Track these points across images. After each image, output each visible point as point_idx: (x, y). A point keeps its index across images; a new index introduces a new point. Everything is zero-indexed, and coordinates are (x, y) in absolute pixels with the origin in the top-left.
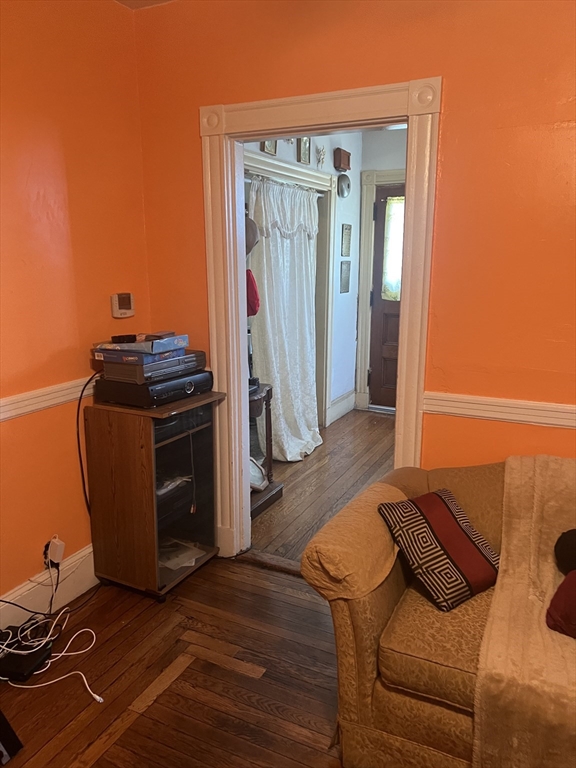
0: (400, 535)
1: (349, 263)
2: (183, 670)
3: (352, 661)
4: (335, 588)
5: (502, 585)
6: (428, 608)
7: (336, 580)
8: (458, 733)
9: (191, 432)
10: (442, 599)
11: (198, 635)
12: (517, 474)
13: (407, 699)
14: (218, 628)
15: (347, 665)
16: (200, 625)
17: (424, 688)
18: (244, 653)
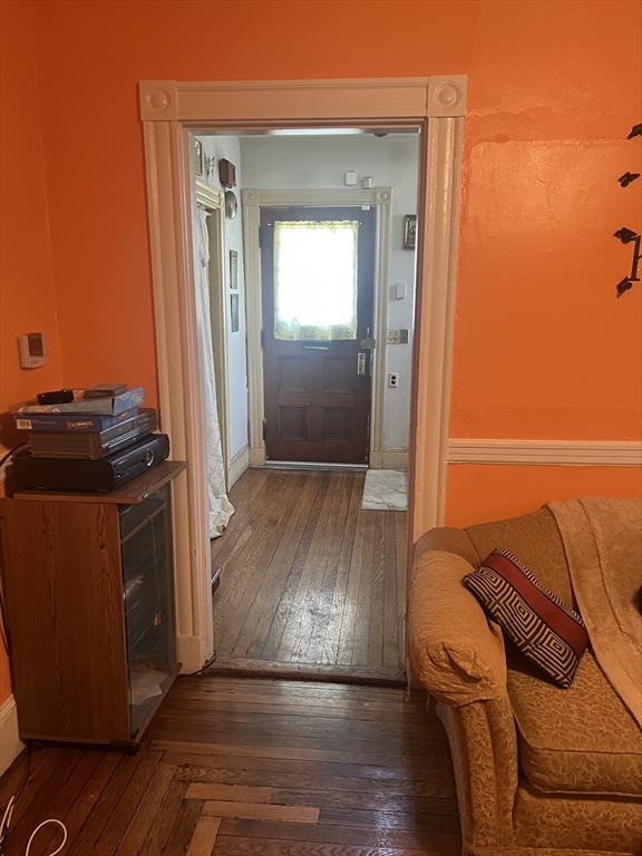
0: (498, 609)
1: (237, 296)
2: (213, 840)
3: (491, 774)
4: (470, 690)
5: (599, 645)
6: (548, 689)
7: (474, 680)
8: (629, 825)
9: (151, 517)
10: (562, 676)
11: (207, 786)
12: (570, 522)
13: (565, 802)
14: (229, 769)
15: (483, 780)
16: (203, 772)
17: (592, 785)
18: (280, 794)
